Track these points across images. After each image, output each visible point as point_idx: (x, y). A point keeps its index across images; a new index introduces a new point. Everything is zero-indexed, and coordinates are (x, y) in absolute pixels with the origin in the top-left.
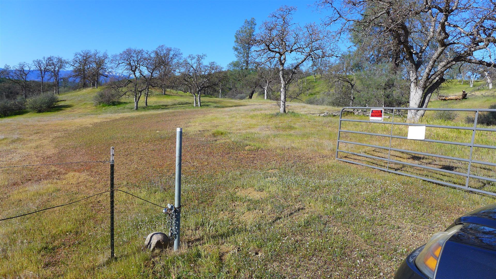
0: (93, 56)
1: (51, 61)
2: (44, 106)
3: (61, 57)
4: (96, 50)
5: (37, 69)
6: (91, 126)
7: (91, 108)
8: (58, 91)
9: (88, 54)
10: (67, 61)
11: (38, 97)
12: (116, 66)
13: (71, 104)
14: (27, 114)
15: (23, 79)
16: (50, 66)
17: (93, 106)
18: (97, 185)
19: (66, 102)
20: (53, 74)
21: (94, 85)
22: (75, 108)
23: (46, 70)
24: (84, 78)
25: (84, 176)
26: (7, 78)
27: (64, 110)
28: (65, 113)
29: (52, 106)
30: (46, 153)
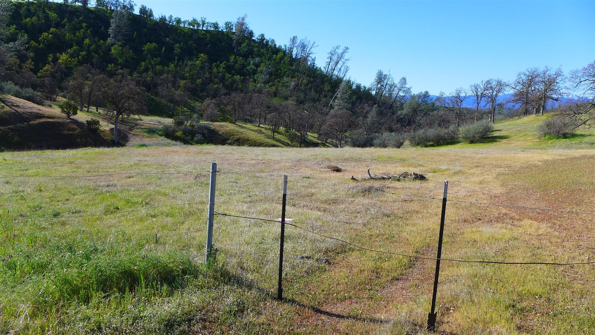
0: (542, 75)
1: (489, 84)
2: (477, 136)
3: (500, 79)
4: (546, 67)
5: (474, 94)
6: (541, 163)
7: (532, 141)
8: (493, 120)
9: (536, 73)
10: (508, 83)
11: (471, 126)
12: (575, 85)
13: (508, 135)
14: (458, 144)
15: (458, 106)
16: (487, 90)
17: (536, 138)
18: (565, 243)
19: (502, 132)
20: (490, 99)
21: (538, 111)
22: (513, 140)
23: (483, 95)
24: (527, 103)
25: (544, 228)
26: (443, 105)
27: (499, 141)
28: (499, 146)
29: (486, 136)
30: (492, 191)
